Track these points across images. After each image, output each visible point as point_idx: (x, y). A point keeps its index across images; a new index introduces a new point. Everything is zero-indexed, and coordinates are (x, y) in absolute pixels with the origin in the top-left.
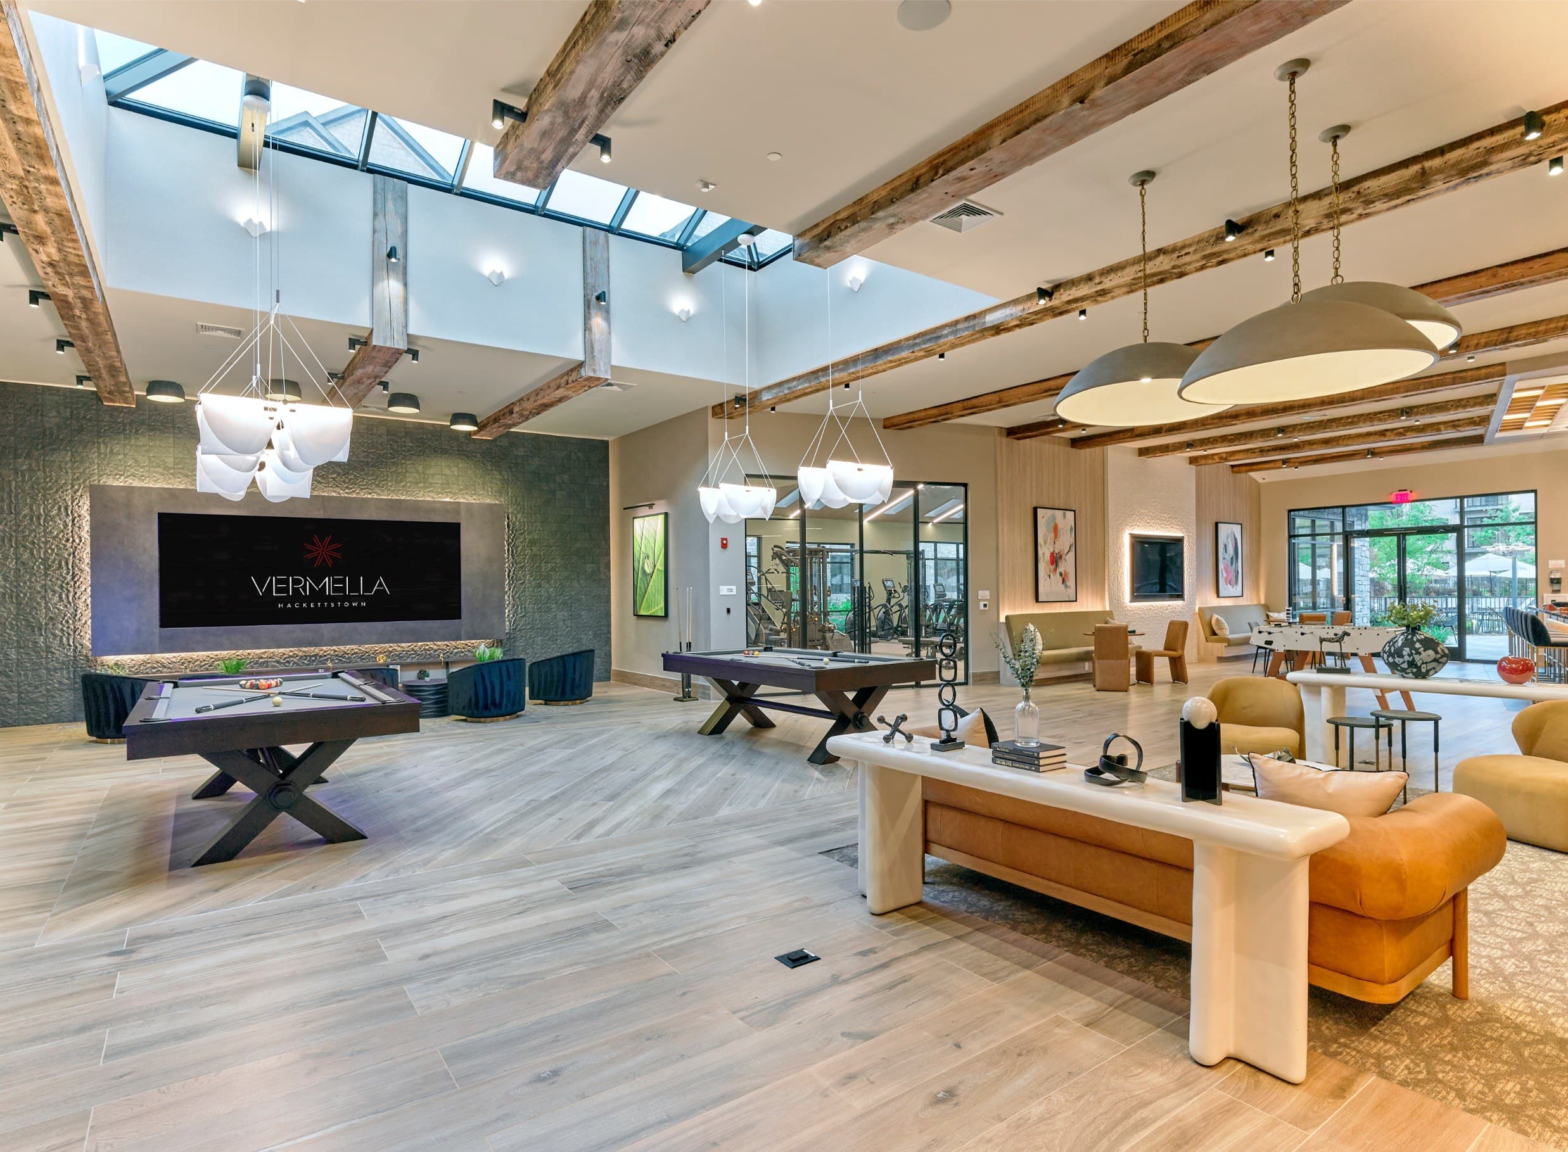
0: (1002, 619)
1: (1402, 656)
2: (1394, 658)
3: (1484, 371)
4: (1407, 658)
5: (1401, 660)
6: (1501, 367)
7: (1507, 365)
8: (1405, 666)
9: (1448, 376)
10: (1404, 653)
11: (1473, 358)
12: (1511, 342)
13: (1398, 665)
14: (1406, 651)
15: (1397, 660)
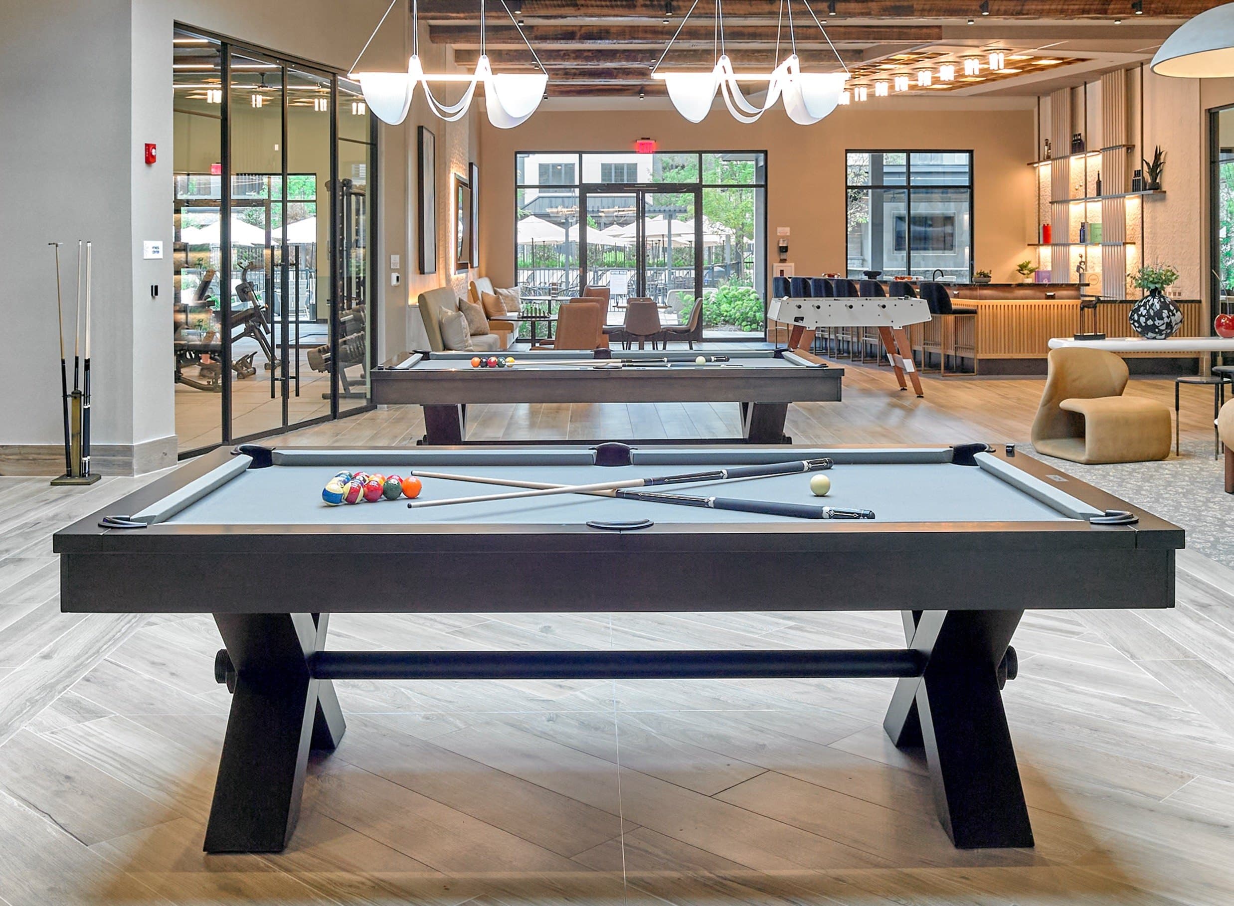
0: (413, 300)
1: (1162, 319)
2: (1154, 320)
3: (925, 30)
4: (1166, 320)
5: (1161, 322)
6: (937, 30)
7: (943, 28)
8: (1163, 327)
9: (895, 30)
10: (1164, 315)
11: (973, 21)
12: (1024, 14)
13: (1157, 327)
14: (1165, 313)
15: (1156, 323)
